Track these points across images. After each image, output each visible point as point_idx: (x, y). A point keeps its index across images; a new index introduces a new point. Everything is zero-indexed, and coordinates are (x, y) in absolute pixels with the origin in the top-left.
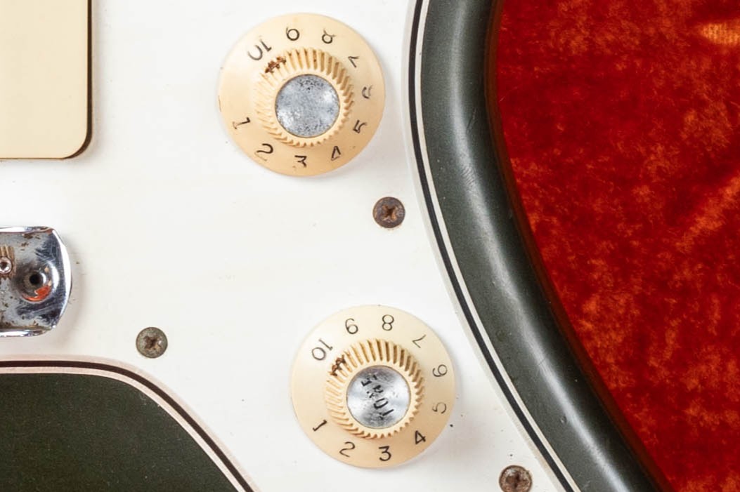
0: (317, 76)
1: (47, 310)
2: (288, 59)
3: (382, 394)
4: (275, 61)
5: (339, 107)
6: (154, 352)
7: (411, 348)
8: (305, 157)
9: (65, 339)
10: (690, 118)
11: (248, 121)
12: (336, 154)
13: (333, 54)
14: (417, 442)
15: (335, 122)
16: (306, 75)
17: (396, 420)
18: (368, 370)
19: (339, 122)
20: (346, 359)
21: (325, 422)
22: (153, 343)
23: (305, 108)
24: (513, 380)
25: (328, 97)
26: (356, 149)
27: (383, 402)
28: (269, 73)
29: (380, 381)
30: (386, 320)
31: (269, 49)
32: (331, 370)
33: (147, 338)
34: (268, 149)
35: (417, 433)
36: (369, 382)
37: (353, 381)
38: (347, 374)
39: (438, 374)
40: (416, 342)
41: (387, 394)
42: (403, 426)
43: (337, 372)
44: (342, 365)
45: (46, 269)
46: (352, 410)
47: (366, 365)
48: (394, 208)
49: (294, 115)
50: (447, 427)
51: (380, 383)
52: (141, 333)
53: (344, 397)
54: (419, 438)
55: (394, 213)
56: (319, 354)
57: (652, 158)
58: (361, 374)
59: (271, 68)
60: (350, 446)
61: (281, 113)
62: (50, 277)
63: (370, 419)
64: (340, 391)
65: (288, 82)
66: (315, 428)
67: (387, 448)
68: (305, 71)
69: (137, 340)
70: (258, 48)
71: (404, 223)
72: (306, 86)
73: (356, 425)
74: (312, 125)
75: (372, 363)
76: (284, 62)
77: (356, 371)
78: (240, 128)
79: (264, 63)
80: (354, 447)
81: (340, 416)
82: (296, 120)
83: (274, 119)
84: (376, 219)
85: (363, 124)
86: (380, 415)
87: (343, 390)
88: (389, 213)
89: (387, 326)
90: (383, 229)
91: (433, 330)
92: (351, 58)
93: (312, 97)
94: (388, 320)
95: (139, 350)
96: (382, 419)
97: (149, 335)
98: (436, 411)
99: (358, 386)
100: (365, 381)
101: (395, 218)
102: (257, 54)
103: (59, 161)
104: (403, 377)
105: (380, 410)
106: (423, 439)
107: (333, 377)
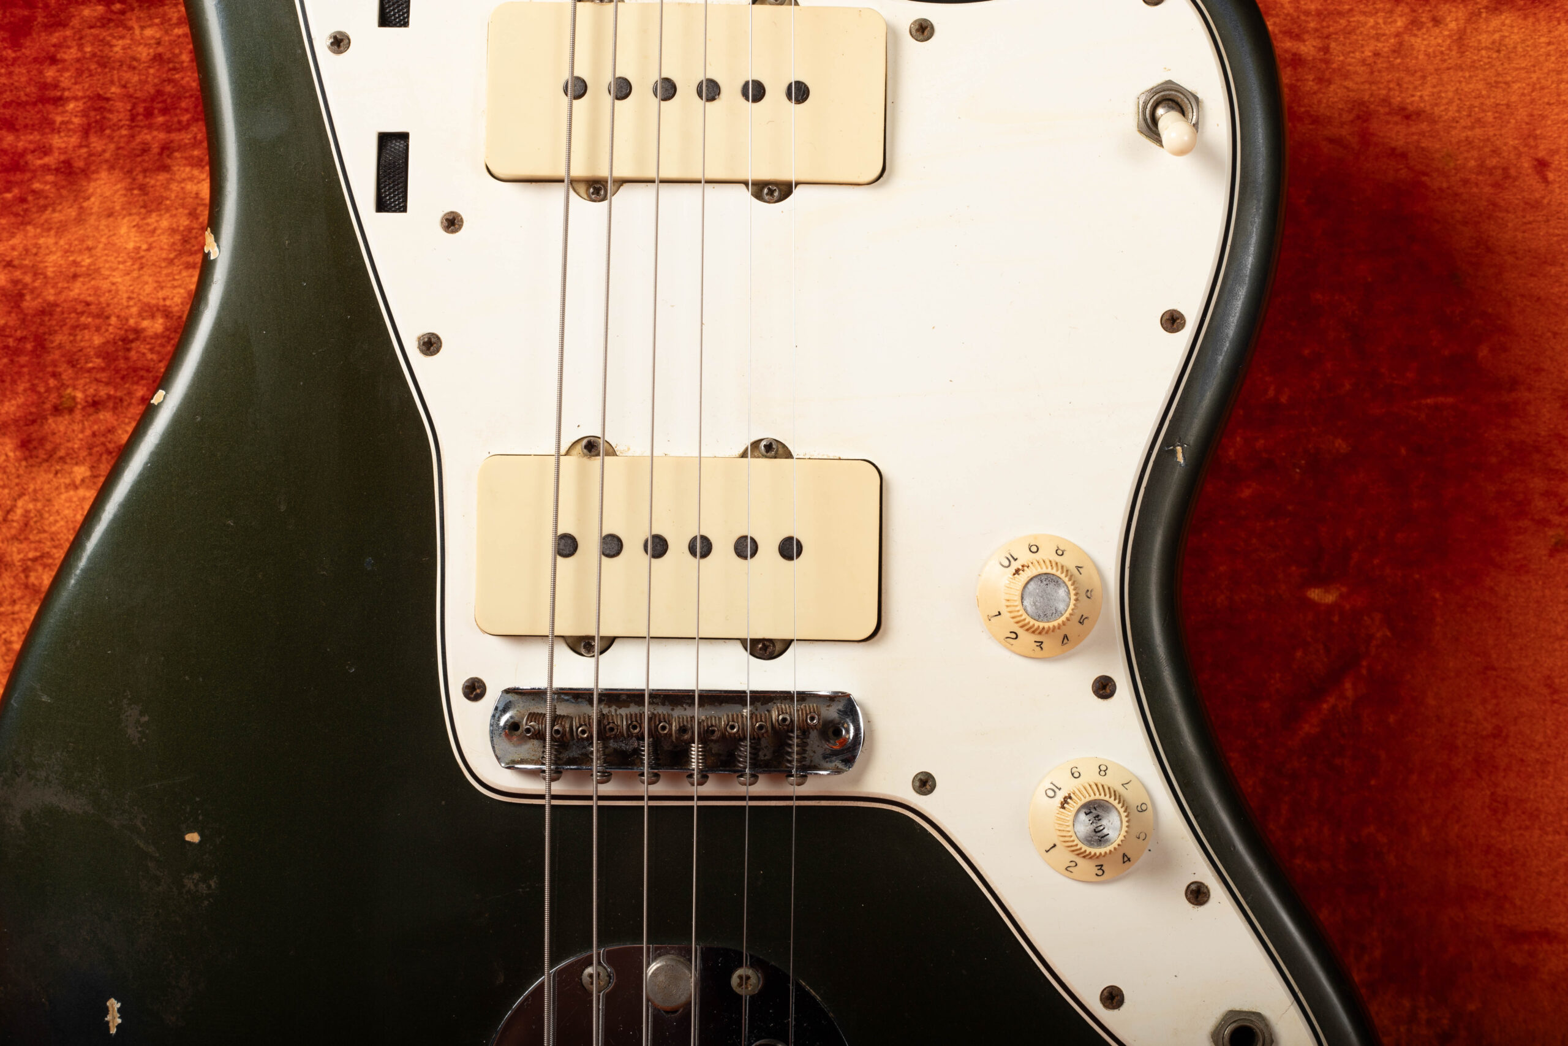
0: (1053, 575)
1: (845, 756)
2: (1030, 565)
3: (1100, 822)
4: (1020, 567)
5: (1070, 599)
6: (925, 790)
7: (1121, 790)
8: (1042, 642)
9: (857, 780)
10: (1299, 654)
11: (1000, 614)
12: (1066, 641)
13: (1064, 564)
14: (1124, 862)
15: (1066, 611)
16: (1045, 574)
17: (1112, 841)
18: (1090, 803)
19: (1069, 611)
20: (1072, 795)
21: (1055, 846)
22: (925, 783)
23: (1044, 599)
24: (1195, 817)
25: (1062, 592)
26: (1081, 637)
27: (1102, 828)
28: (1016, 575)
29: (1099, 812)
30: (1101, 767)
31: (1016, 560)
32: (1060, 805)
33: (921, 780)
34: (1014, 636)
35: (1124, 855)
36: (1091, 812)
37: (1078, 811)
38: (1073, 806)
39: (1140, 810)
40: (1125, 785)
41: (1104, 822)
42: (1117, 846)
43: (1066, 805)
44: (1069, 800)
45: (845, 725)
46: (1078, 834)
47: (1088, 799)
48: (1108, 684)
49: (1035, 605)
50: (1147, 851)
51: (1099, 813)
52: (916, 776)
53: (1071, 823)
54: (1126, 859)
55: (1108, 687)
56: (1051, 793)
57: (1272, 682)
58: (1084, 806)
59: (1017, 572)
60: (1074, 864)
61: (1025, 603)
62: (848, 731)
63: (1091, 841)
64: (1068, 819)
65: (1031, 579)
66: (1047, 850)
67: (1102, 866)
68: (1044, 571)
69: (913, 781)
70: (1008, 559)
71: (1115, 695)
72: (1045, 583)
73: (1080, 845)
74: (1049, 613)
75: (1093, 797)
76: (1028, 567)
77: (1080, 803)
78: (993, 620)
79: (1012, 569)
80: (1076, 865)
81: (1067, 839)
82: (1037, 609)
83: (1020, 607)
84: (1094, 692)
85: (1086, 618)
86: (1098, 837)
87: (1071, 818)
88: (1104, 688)
89: (1103, 773)
90: (1100, 700)
91: (1137, 777)
92: (1077, 567)
93: (1049, 591)
94: (1103, 768)
95: (914, 789)
96: (1100, 841)
97: (922, 777)
98: (1139, 838)
99: (1082, 817)
100: (1087, 811)
101: (1108, 691)
102: (1006, 563)
103: (856, 644)
104: (1117, 809)
105: (1099, 834)
106: (1129, 860)
107: (1062, 810)
